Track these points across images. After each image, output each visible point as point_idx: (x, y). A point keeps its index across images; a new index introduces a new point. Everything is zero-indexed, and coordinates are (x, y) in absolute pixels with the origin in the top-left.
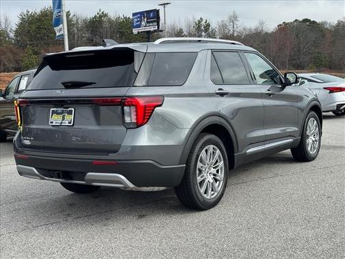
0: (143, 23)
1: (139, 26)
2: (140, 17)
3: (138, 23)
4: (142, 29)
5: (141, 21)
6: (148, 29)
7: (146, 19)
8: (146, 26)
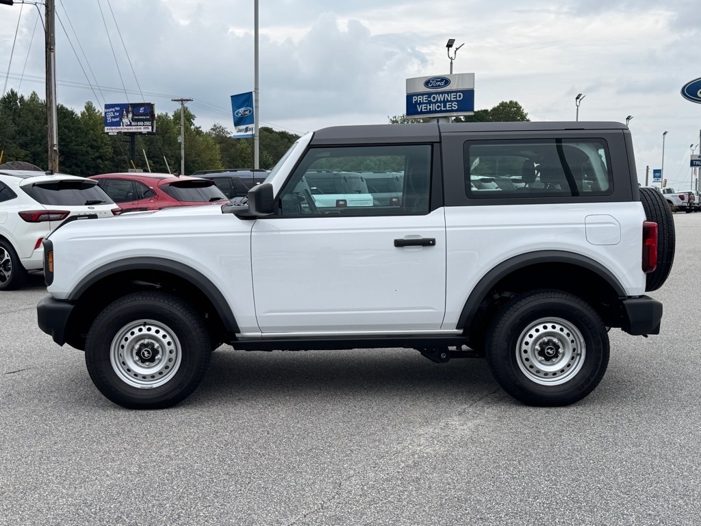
0: (125, 120)
1: (118, 124)
2: (121, 112)
3: (114, 120)
4: (124, 129)
5: (121, 116)
6: (133, 129)
7: (130, 116)
8: (131, 125)
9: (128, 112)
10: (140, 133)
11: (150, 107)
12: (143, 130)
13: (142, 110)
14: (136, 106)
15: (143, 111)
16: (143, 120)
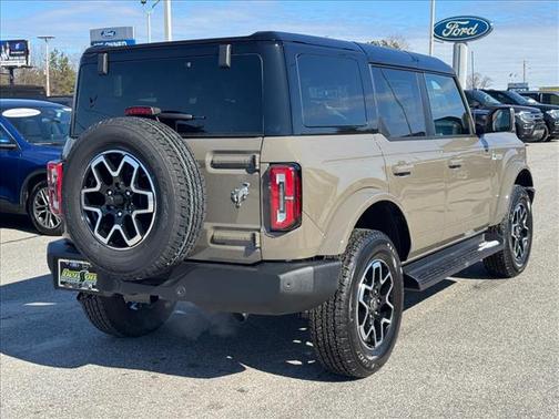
9: (6, 48)
10: (16, 67)
11: (24, 43)
12: (19, 65)
13: (17, 46)
14: (12, 43)
15: (20, 48)
16: (19, 55)
